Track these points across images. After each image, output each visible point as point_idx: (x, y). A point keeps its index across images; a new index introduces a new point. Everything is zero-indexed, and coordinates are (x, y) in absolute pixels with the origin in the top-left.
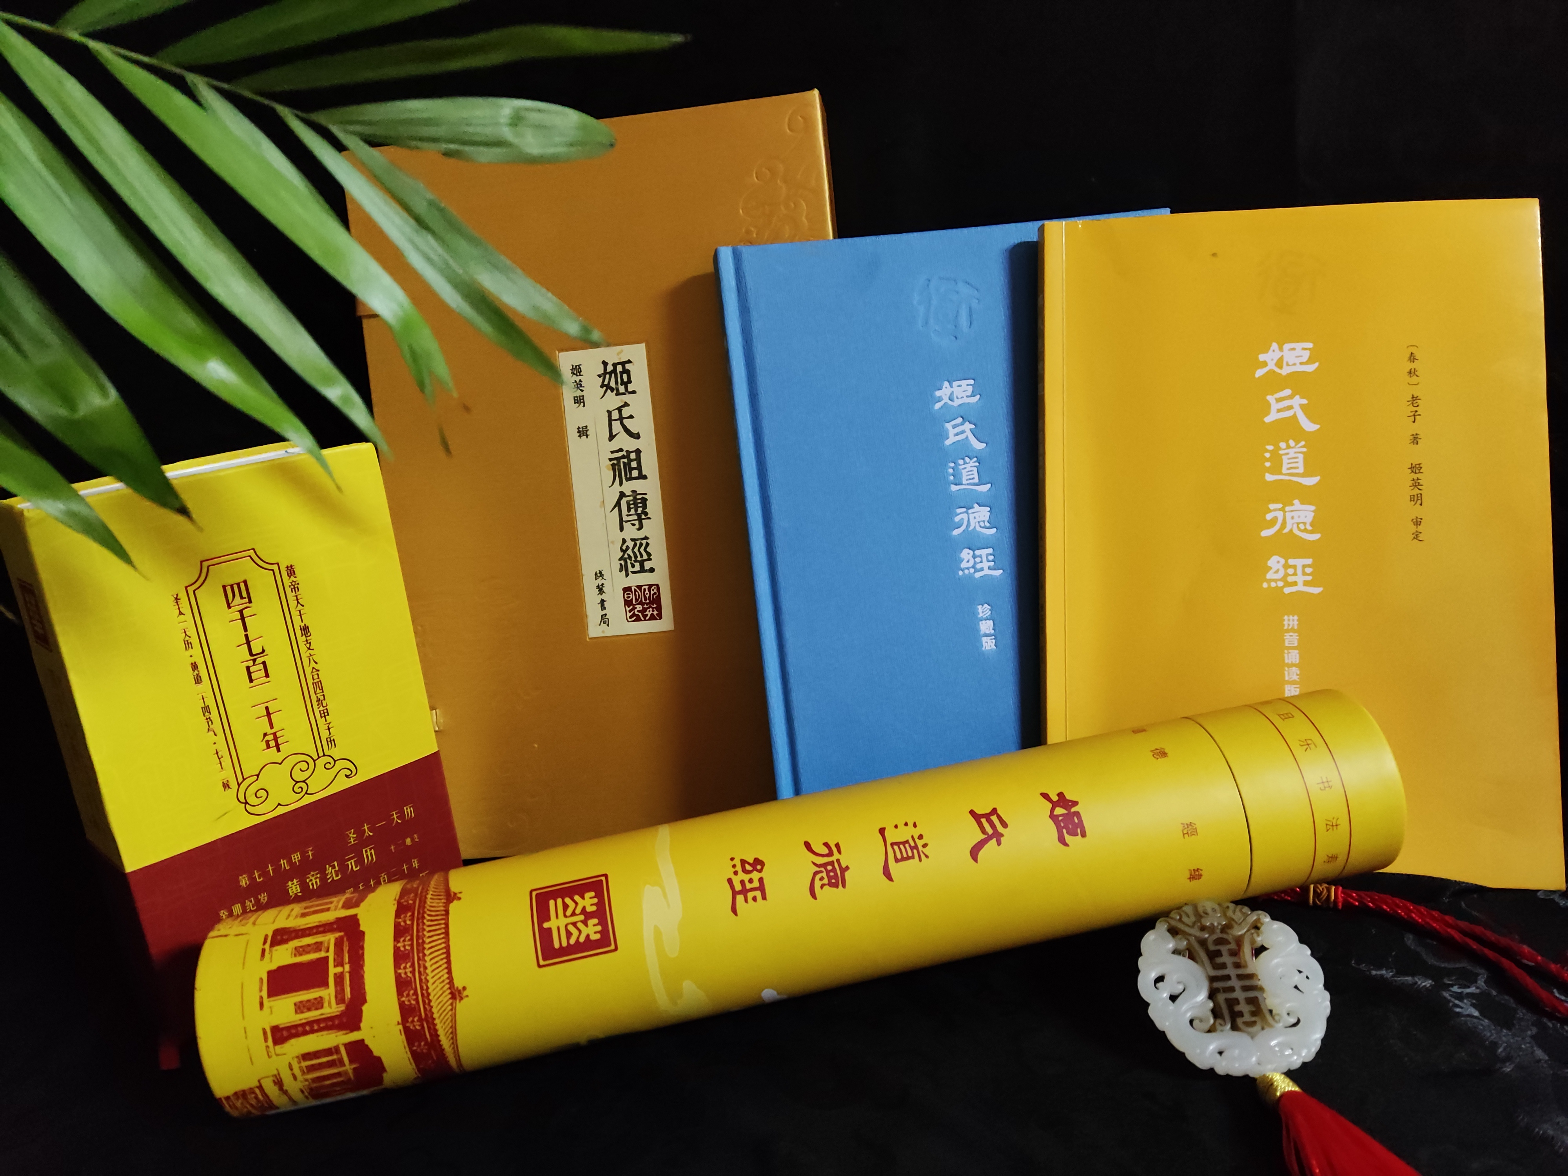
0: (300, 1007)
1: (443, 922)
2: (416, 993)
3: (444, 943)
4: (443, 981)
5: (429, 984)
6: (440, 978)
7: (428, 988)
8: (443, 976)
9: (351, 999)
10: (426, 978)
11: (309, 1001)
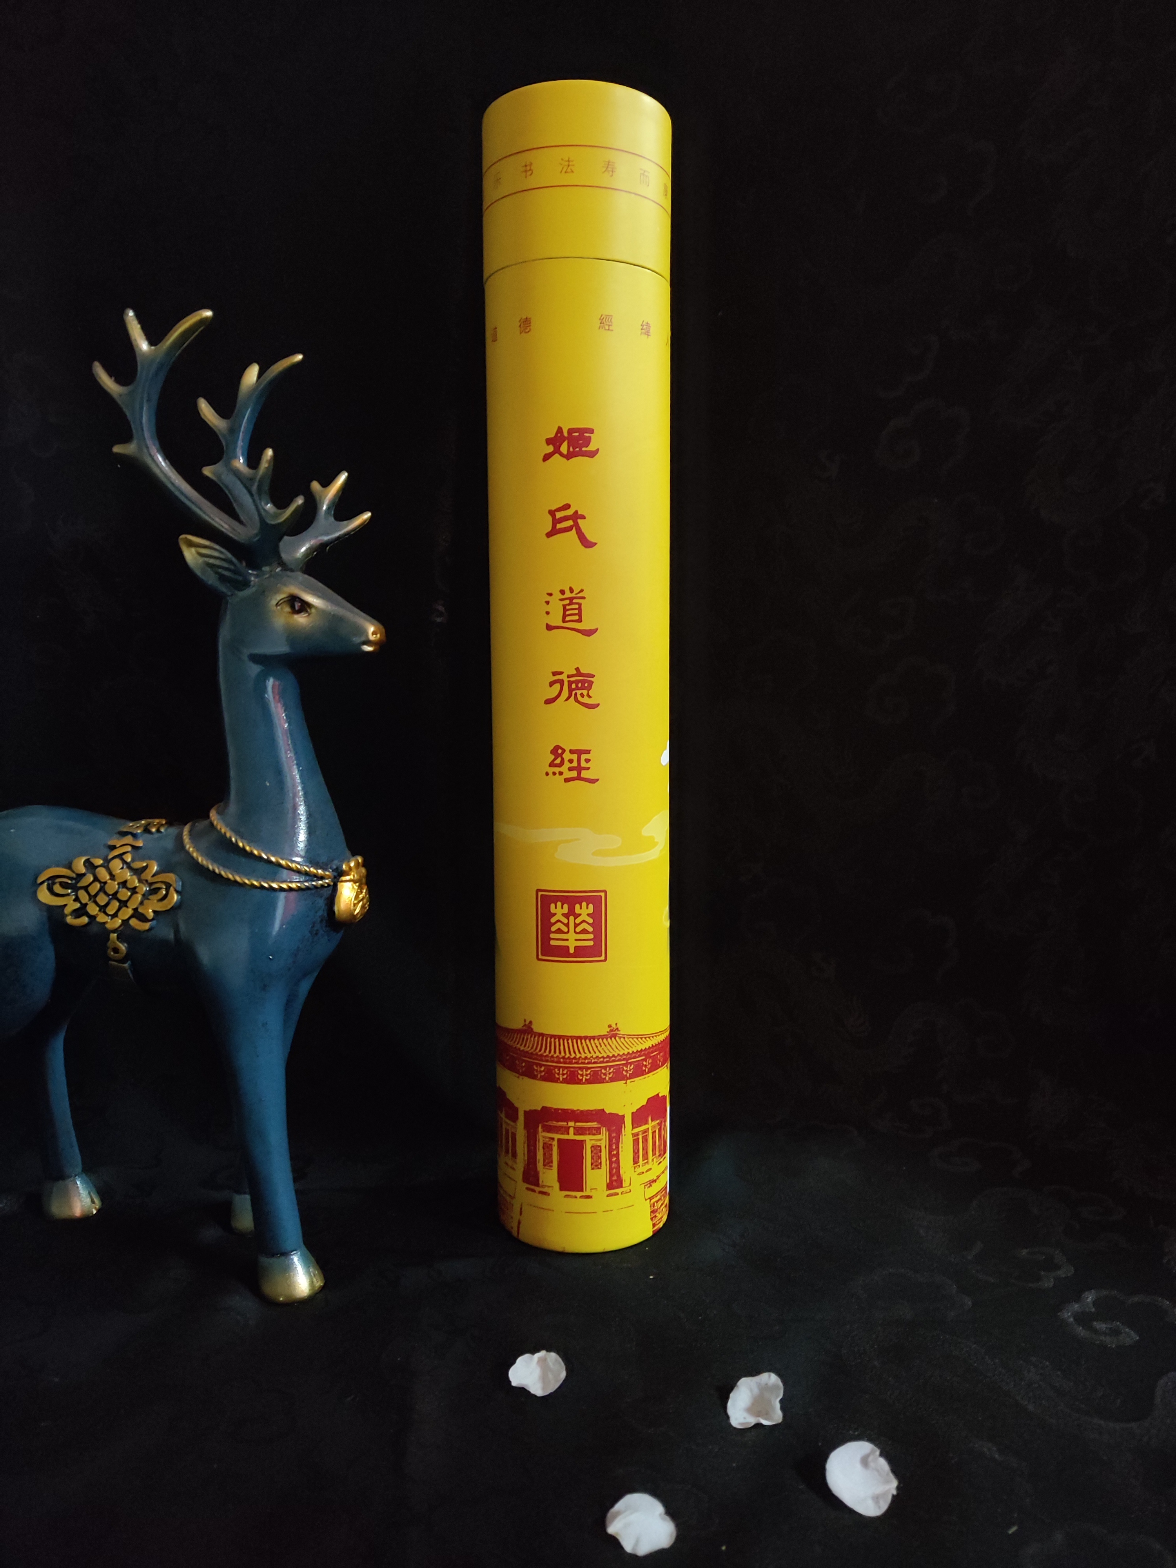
0: (596, 1165)
1: (549, 1039)
2: (605, 1068)
3: (568, 1040)
4: (600, 1044)
5: (600, 1056)
6: (597, 1047)
7: (603, 1057)
8: (595, 1044)
9: (598, 1122)
10: (594, 1059)
11: (592, 1158)
